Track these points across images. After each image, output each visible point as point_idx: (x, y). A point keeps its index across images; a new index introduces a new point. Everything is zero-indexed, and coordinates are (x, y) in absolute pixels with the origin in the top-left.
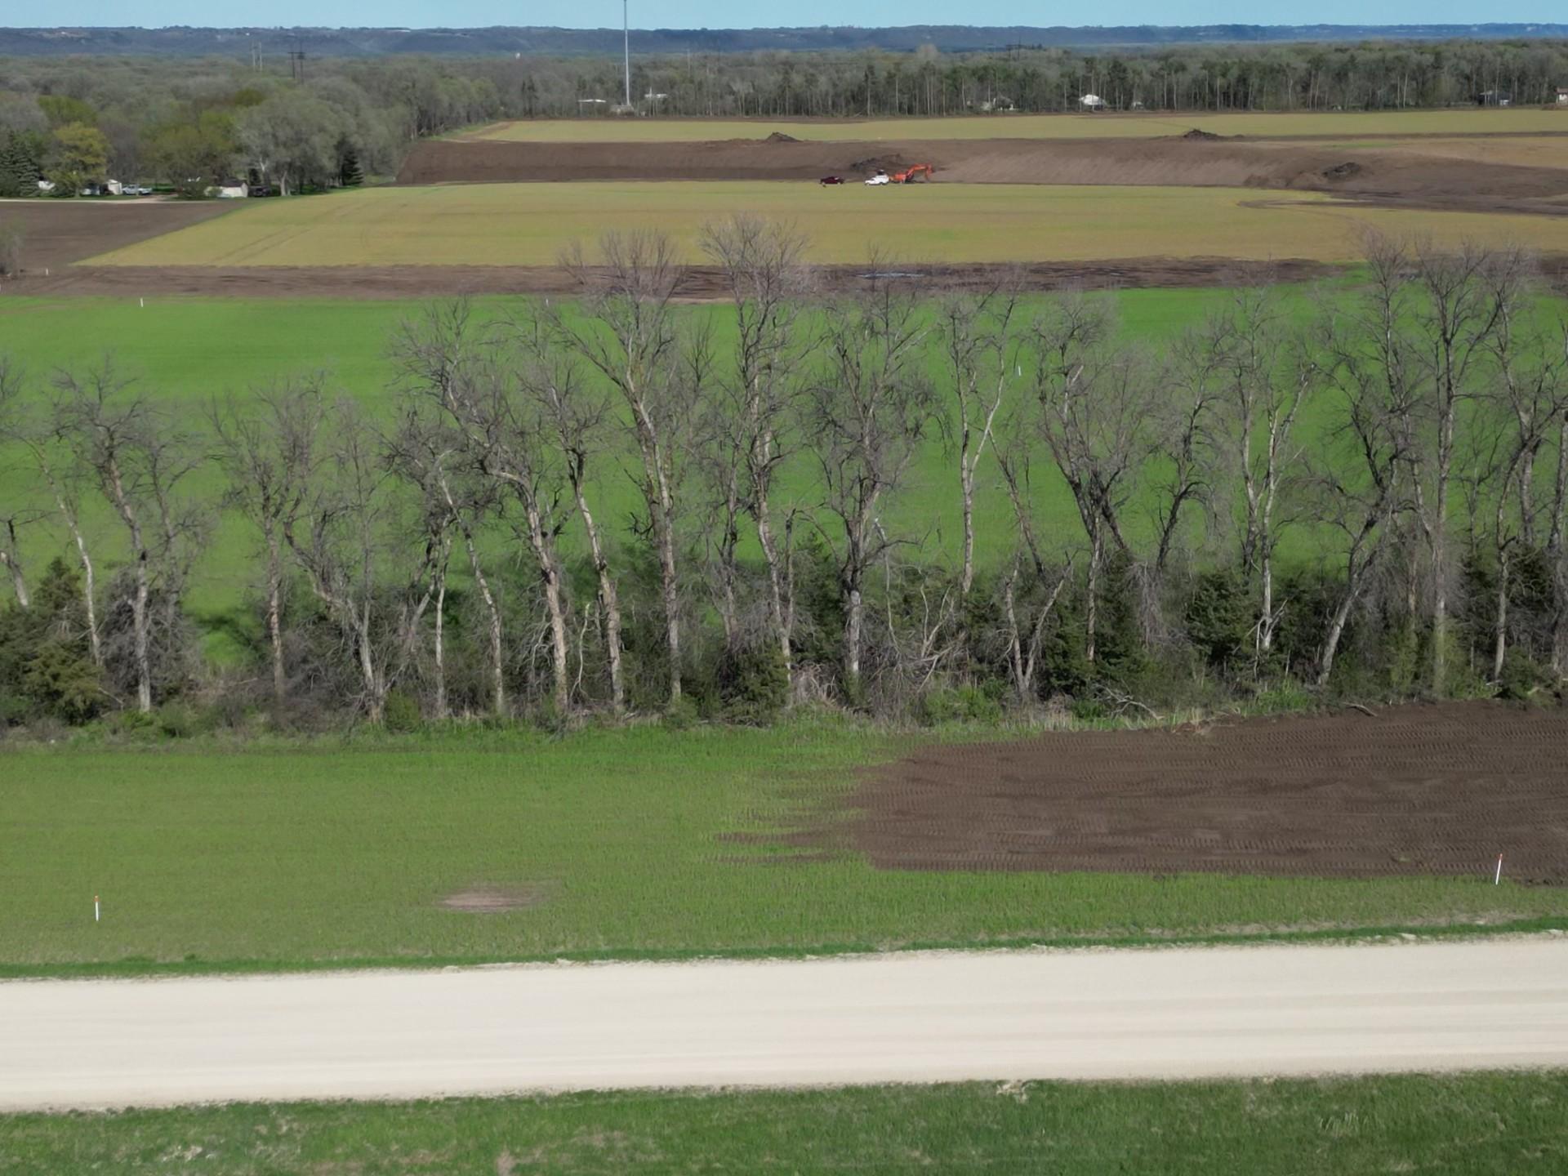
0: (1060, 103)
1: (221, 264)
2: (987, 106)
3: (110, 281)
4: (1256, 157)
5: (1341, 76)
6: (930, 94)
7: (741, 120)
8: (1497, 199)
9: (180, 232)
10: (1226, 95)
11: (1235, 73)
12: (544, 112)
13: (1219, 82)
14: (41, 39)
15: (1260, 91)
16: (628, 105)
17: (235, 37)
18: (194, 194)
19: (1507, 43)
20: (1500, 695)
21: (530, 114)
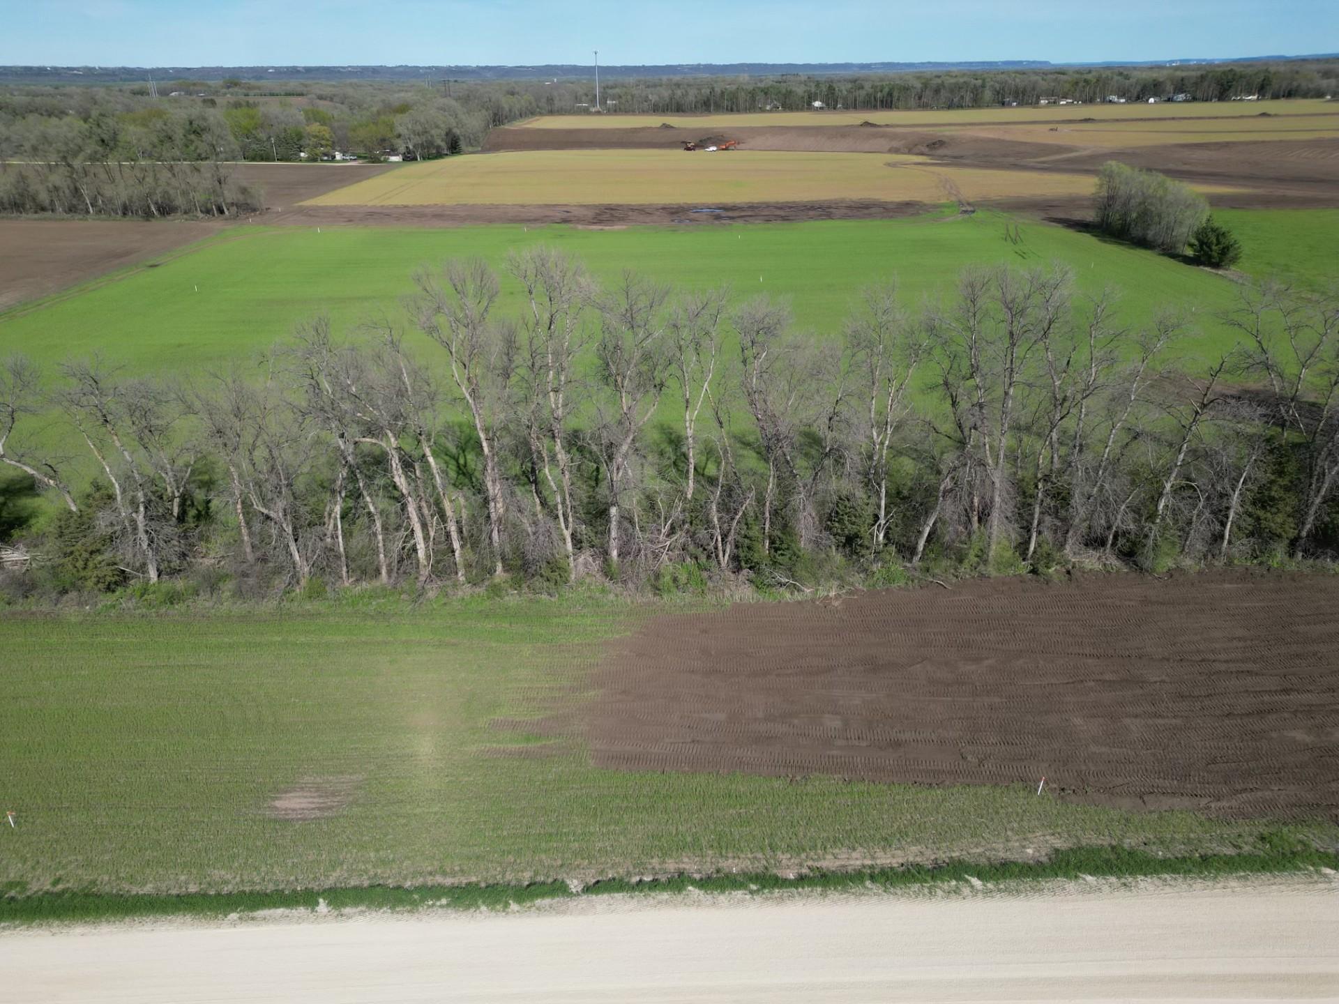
0: (803, 106)
1: (370, 204)
2: (768, 108)
3: (310, 215)
4: (894, 137)
5: (937, 91)
6: (741, 101)
7: (652, 115)
8: (1011, 160)
9: (359, 184)
10: (882, 101)
11: (886, 90)
12: (558, 111)
13: (879, 95)
14: (339, 72)
15: (898, 99)
16: (598, 108)
17: (428, 71)
18: (375, 160)
19: (1017, 72)
20: (1030, 572)
21: (551, 112)
